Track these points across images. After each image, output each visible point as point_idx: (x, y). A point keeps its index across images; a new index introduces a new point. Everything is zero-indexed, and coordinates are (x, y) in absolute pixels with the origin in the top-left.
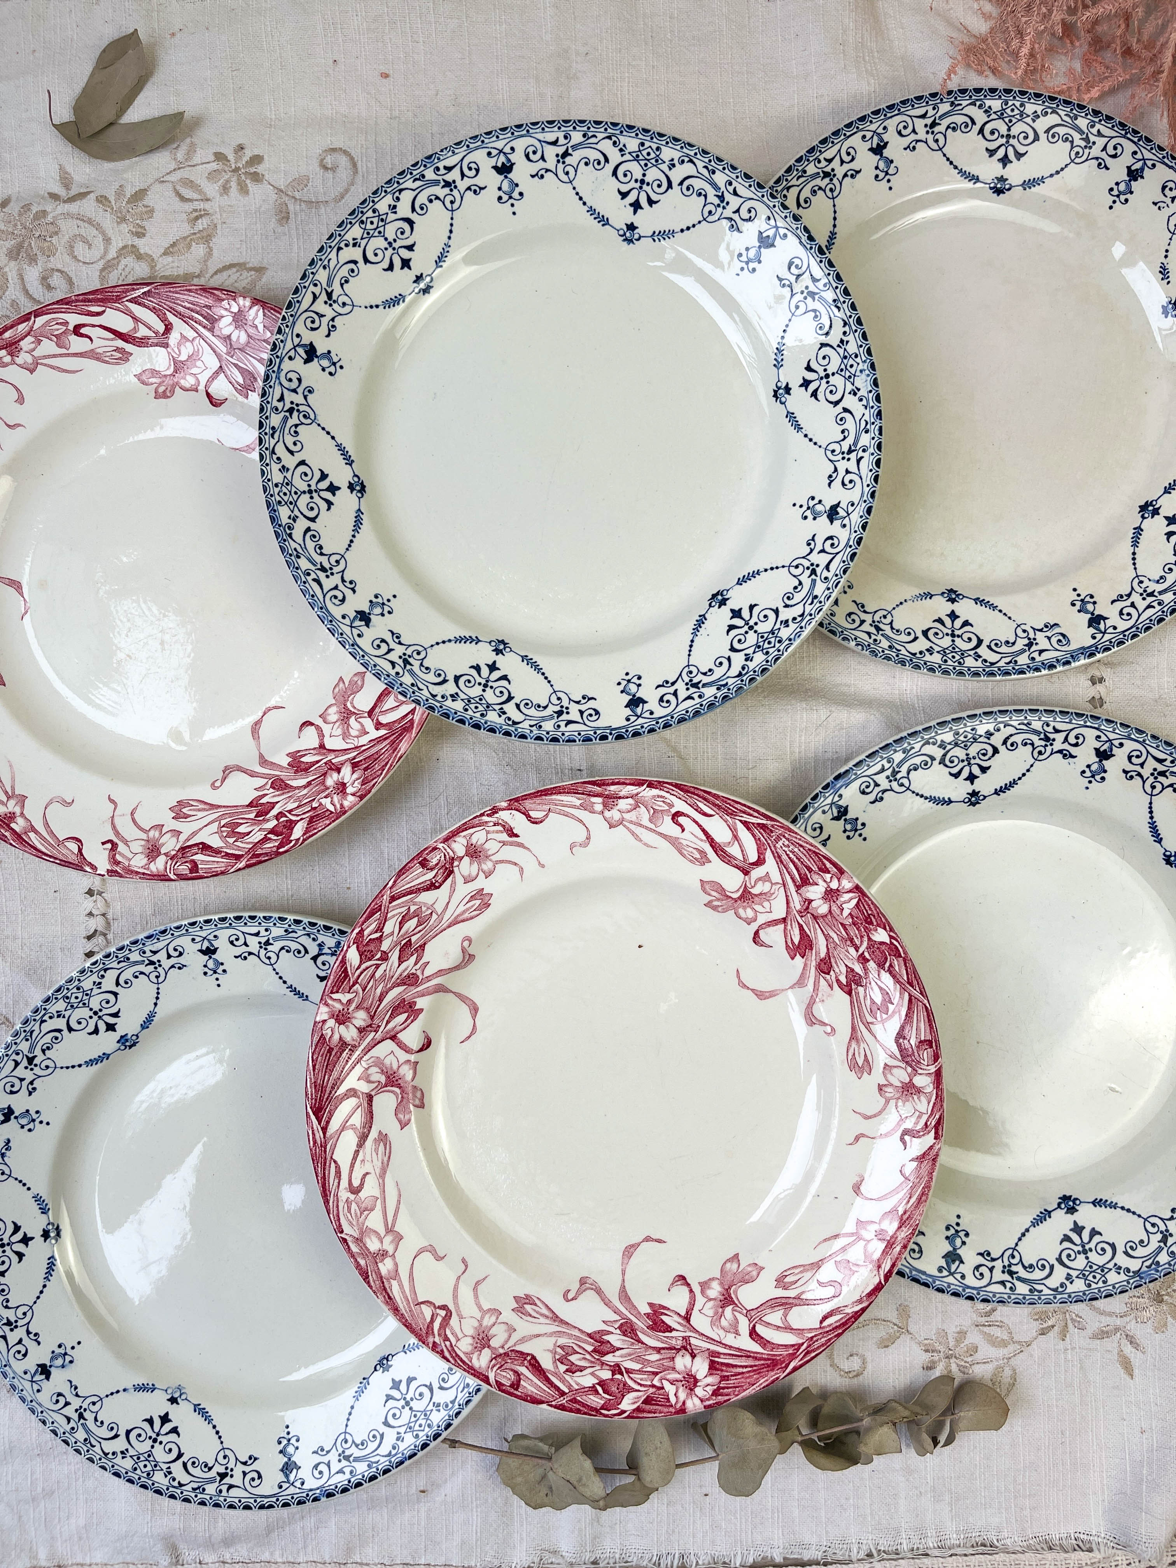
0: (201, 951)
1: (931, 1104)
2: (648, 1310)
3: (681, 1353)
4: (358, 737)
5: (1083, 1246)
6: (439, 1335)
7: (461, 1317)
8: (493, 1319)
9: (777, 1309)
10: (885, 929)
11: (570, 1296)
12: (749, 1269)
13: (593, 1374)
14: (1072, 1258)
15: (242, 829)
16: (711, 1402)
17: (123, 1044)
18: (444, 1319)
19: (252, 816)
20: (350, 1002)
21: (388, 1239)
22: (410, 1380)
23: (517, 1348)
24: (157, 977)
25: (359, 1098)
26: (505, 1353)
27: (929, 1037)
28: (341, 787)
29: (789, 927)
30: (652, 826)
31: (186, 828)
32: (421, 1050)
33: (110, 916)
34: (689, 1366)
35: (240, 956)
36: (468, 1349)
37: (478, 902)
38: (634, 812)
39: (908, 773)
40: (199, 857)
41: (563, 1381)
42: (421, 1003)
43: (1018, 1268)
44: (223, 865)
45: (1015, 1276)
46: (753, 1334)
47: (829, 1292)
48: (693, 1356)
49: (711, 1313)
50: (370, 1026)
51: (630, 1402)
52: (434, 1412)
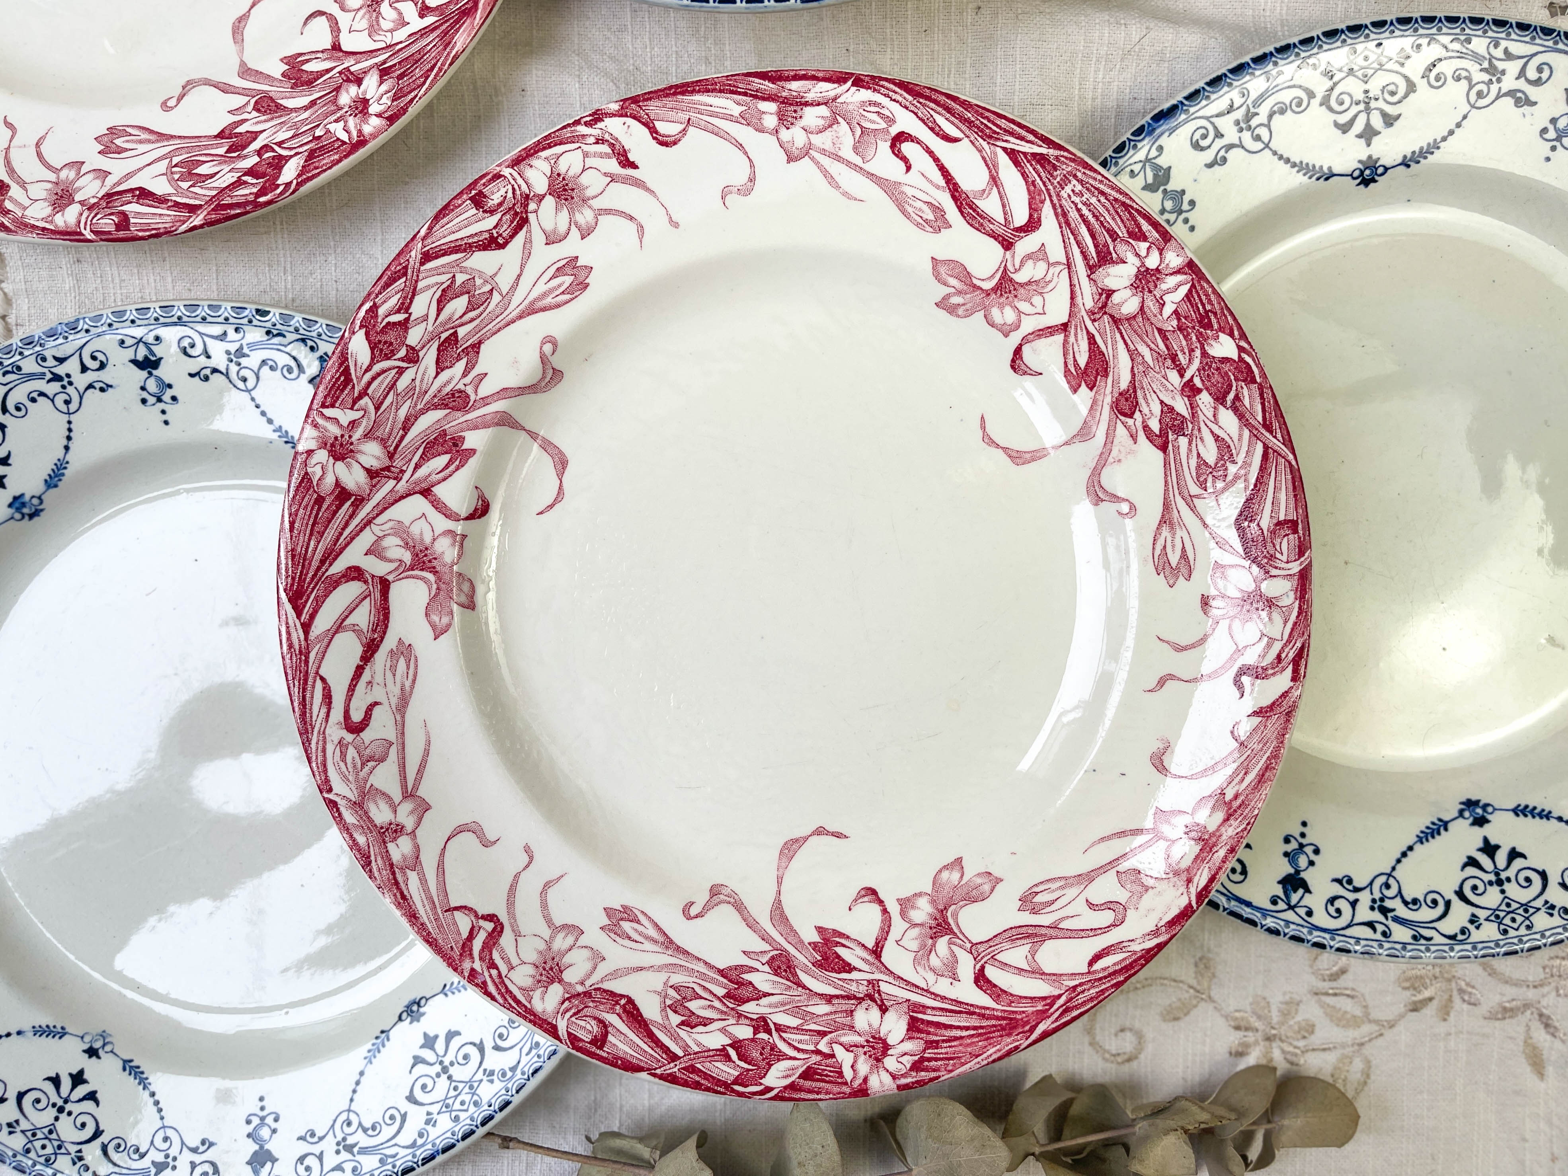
0: (134, 362)
1: (1290, 625)
2: (816, 938)
3: (864, 1005)
4: (391, 31)
5: (1497, 874)
6: (481, 959)
7: (517, 934)
8: (570, 940)
9: (1019, 942)
10: (1231, 335)
11: (693, 911)
12: (979, 881)
13: (723, 1030)
14: (1479, 891)
15: (203, 170)
16: (909, 1080)
17: (18, 510)
18: (490, 935)
19: (222, 151)
20: (353, 424)
21: (405, 808)
22: (451, 1035)
23: (606, 986)
24: (67, 402)
25: (366, 582)
26: (585, 993)
27: (1292, 516)
28: (362, 106)
29: (1072, 339)
30: (858, 160)
31: (117, 167)
32: (471, 517)
33: (11, 320)
34: (876, 1024)
35: (198, 374)
36: (528, 982)
37: (568, 280)
38: (828, 133)
39: (1270, 117)
40: (132, 208)
41: (676, 1038)
42: (473, 440)
43: (1396, 904)
44: (168, 219)
45: (1389, 915)
46: (981, 979)
47: (1107, 917)
48: (884, 1010)
49: (914, 945)
50: (388, 469)
51: (781, 1074)
52: (485, 1083)
